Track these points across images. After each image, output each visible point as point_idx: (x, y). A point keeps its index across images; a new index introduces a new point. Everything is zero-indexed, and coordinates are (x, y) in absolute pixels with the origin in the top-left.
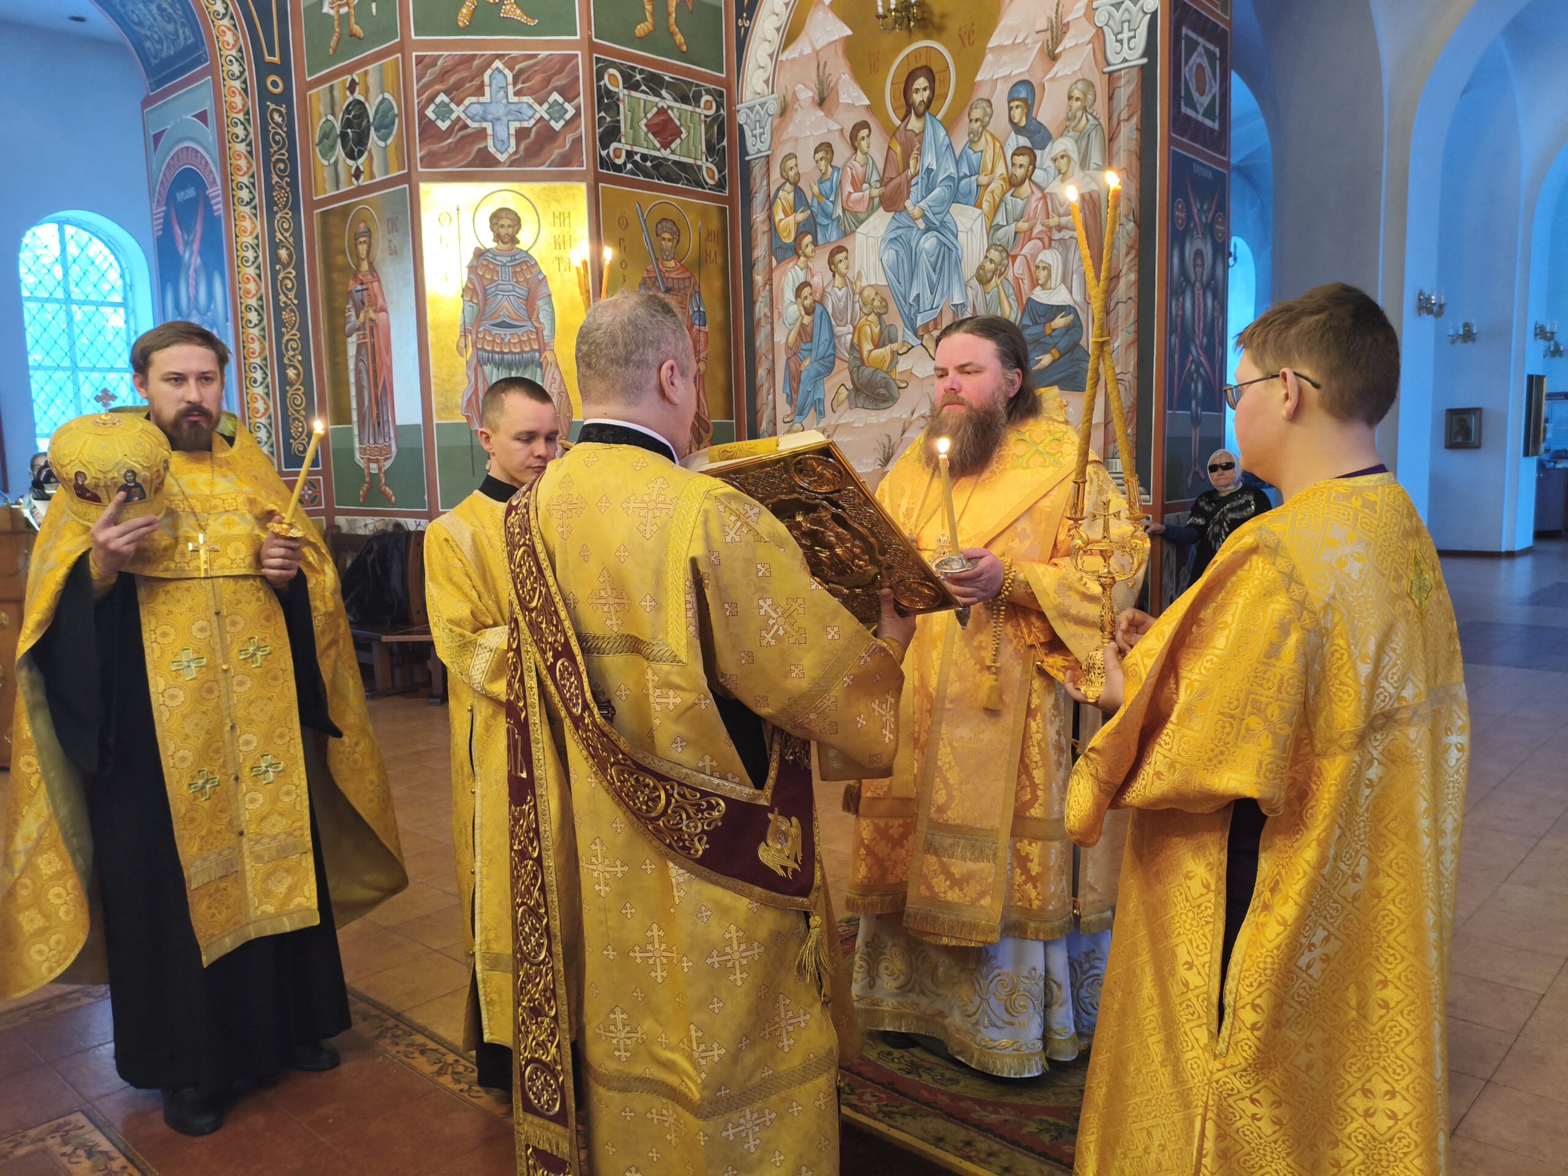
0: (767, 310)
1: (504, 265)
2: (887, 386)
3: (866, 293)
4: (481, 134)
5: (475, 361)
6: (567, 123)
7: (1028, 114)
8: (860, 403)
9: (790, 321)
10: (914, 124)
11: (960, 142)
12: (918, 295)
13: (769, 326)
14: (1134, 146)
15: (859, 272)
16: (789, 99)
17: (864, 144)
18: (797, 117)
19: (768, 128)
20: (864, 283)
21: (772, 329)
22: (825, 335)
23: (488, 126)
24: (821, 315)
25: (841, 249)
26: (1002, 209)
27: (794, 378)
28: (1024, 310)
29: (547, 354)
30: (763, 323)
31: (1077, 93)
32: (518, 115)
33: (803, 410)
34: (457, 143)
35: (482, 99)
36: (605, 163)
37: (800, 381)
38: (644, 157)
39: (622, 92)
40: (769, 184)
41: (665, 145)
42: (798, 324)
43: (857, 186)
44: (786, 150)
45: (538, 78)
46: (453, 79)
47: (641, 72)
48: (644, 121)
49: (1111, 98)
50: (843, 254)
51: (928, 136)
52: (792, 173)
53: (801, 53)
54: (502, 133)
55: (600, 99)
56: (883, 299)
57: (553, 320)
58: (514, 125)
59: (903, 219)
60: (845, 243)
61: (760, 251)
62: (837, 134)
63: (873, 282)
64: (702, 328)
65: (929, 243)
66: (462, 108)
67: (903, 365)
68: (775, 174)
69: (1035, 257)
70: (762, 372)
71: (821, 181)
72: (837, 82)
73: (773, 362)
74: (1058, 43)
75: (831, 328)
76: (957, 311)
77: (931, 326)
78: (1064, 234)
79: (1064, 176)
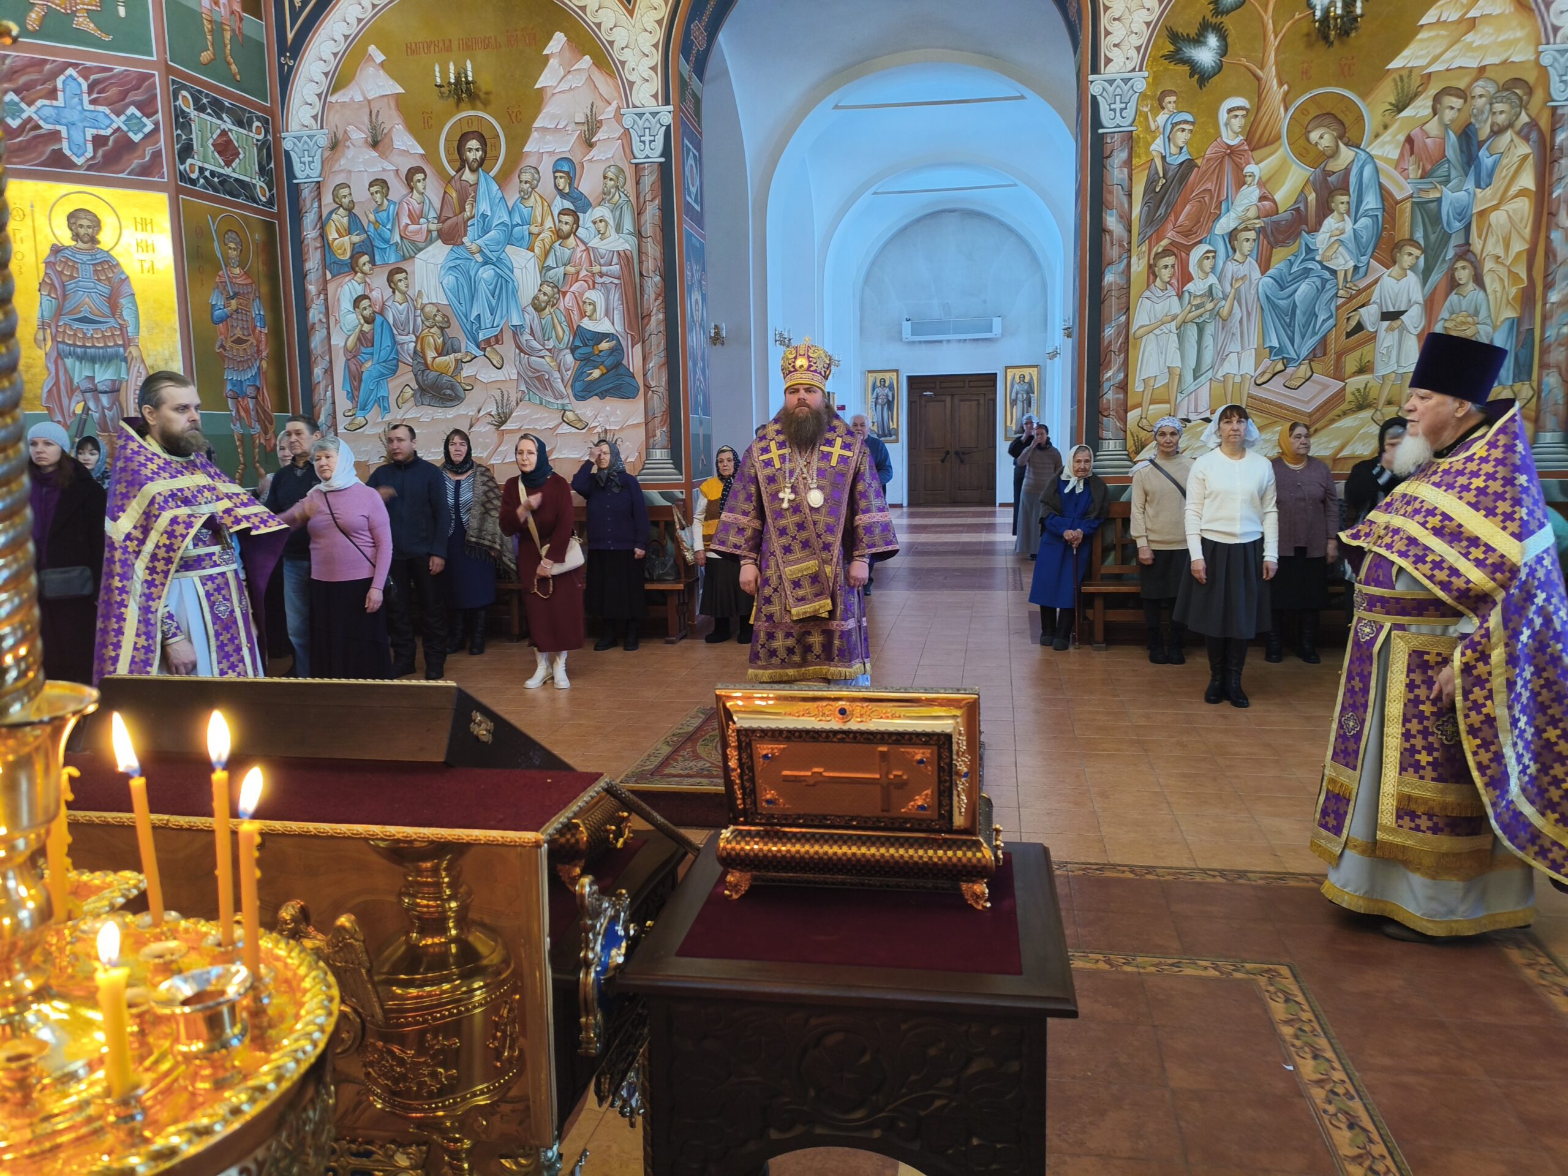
0: (322, 316)
1: (84, 263)
2: (452, 387)
3: (427, 309)
4: (55, 136)
5: (55, 354)
6: (147, 136)
7: (571, 185)
8: (426, 401)
9: (349, 327)
10: (468, 175)
11: (513, 198)
13: (325, 331)
14: (657, 221)
15: (420, 291)
16: (340, 135)
17: (420, 185)
18: (350, 153)
19: (318, 158)
20: (425, 301)
21: (329, 333)
22: (387, 342)
23: (63, 129)
24: (382, 325)
25: (400, 270)
26: (552, 253)
27: (355, 378)
28: (575, 336)
29: (132, 349)
30: (317, 327)
31: (610, 175)
32: (95, 123)
33: (365, 405)
34: (29, 142)
35: (55, 103)
36: (184, 177)
37: (361, 380)
38: (213, 173)
39: (194, 114)
40: (320, 206)
41: (228, 164)
42: (357, 331)
43: (414, 218)
44: (339, 179)
45: (113, 91)
46: (22, 80)
47: (207, 96)
48: (211, 141)
49: (638, 183)
50: (403, 275)
51: (482, 188)
52: (346, 201)
53: (352, 99)
54: (77, 137)
55: (177, 117)
57: (137, 318)
58: (90, 133)
59: (461, 251)
60: (404, 265)
61: (313, 264)
62: (392, 174)
63: (434, 301)
64: (263, 330)
65: (487, 273)
66: (33, 108)
67: (467, 371)
68: (327, 199)
69: (582, 295)
70: (318, 371)
71: (377, 211)
72: (390, 130)
73: (331, 362)
74: (593, 134)
75: (393, 336)
76: (517, 331)
77: (493, 341)
78: (605, 279)
79: (603, 235)
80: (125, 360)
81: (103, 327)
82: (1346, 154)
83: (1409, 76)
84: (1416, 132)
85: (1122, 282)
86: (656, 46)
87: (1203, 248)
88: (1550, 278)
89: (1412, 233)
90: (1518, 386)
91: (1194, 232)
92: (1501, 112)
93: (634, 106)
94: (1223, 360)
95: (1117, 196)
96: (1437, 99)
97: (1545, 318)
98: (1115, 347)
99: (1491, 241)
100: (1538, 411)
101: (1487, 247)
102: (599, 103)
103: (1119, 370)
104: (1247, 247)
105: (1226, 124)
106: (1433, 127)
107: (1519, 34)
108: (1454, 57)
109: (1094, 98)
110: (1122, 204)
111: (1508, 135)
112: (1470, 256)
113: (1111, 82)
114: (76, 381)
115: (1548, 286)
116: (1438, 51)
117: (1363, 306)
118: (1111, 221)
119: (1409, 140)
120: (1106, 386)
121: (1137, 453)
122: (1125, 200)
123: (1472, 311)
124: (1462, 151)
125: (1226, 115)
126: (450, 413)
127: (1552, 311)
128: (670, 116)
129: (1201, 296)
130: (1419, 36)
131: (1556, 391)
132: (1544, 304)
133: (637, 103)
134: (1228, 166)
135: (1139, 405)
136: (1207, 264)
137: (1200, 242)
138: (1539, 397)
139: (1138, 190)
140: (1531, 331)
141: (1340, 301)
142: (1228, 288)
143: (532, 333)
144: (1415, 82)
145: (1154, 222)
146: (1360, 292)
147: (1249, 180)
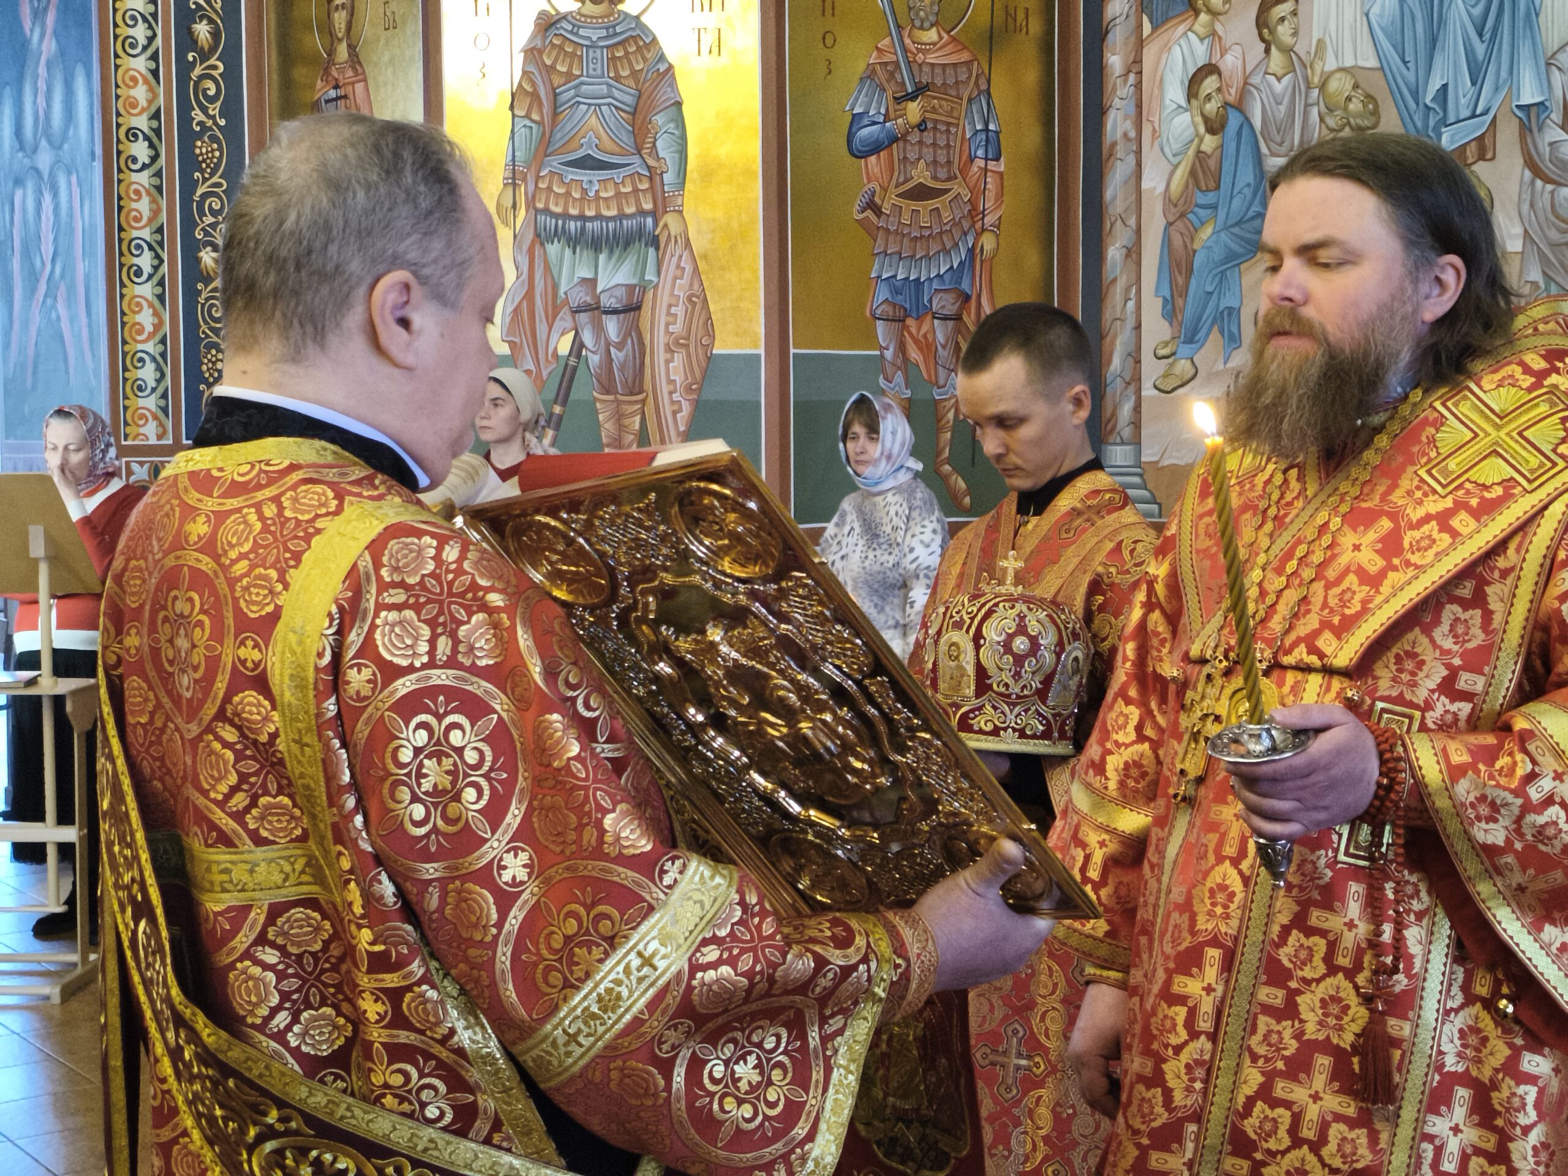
0: (1128, 125)
1: (593, 46)
3: (1333, 85)
5: (530, 236)
9: (1176, 146)
12: (1445, 87)
13: (1131, 159)
15: (1320, 42)
21: (1139, 164)
22: (1246, 175)
24: (1239, 134)
27: (1179, 266)
29: (670, 219)
30: (1120, 151)
33: (1195, 331)
37: (1190, 271)
42: (1191, 153)
50: (1290, 6)
56: (1370, 97)
57: (683, 153)
61: (1119, 3)
63: (1349, 62)
64: (992, 165)
70: (1114, 253)
73: (1138, 231)
76: (1529, 122)
80: (655, 242)
81: (617, 175)
114: (563, 289)
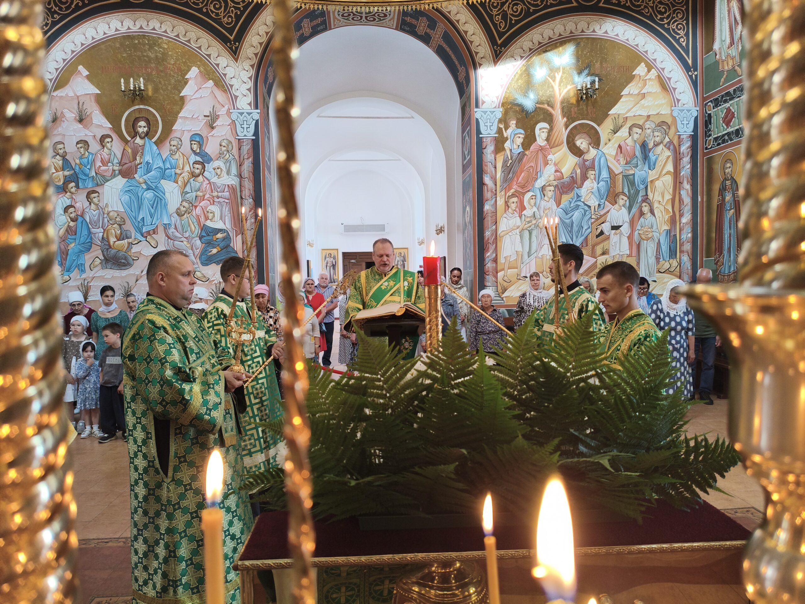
2: (126, 259)
7: (200, 148)
8: (109, 265)
10: (138, 140)
12: (143, 218)
14: (251, 169)
15: (107, 204)
16: (59, 114)
17: (108, 145)
18: (65, 125)
20: (110, 209)
22: (85, 232)
25: (94, 192)
26: (189, 184)
27: (64, 253)
28: (202, 229)
31: (224, 144)
33: (70, 269)
43: (104, 163)
49: (239, 149)
50: (97, 194)
51: (147, 148)
52: (61, 152)
53: (67, 95)
56: (122, 218)
59: (133, 182)
60: (97, 189)
62: (91, 138)
63: (116, 209)
65: (149, 195)
67: (135, 249)
69: (206, 208)
71: (81, 158)
72: (91, 113)
74: (214, 122)
75: (89, 229)
76: (166, 227)
77: (151, 232)
78: (220, 200)
79: (219, 176)
82: (593, 152)
83: (618, 118)
84: (622, 144)
85: (493, 210)
86: (250, 78)
87: (530, 194)
88: (682, 212)
89: (623, 189)
90: (671, 261)
91: (525, 187)
92: (658, 136)
93: (238, 109)
94: (541, 248)
95: (489, 168)
96: (630, 129)
97: (680, 230)
98: (491, 241)
99: (656, 194)
100: (680, 272)
101: (655, 196)
102: (218, 106)
103: (493, 252)
104: (550, 194)
105: (539, 136)
106: (630, 141)
107: (663, 102)
108: (637, 110)
109: (477, 120)
110: (492, 172)
111: (661, 146)
112: (648, 201)
113: (485, 112)
115: (681, 216)
116: (630, 107)
117: (603, 223)
118: (487, 180)
119: (620, 147)
120: (487, 260)
121: (503, 293)
122: (493, 169)
123: (650, 227)
124: (642, 153)
125: (539, 131)
126: (124, 273)
127: (683, 226)
128: (258, 115)
129: (530, 217)
130: (621, 100)
131: (687, 263)
132: (680, 224)
133: (240, 107)
134: (540, 155)
135: (503, 269)
136: (532, 202)
137: (529, 191)
138: (680, 266)
139: (499, 165)
140: (675, 235)
141: (593, 220)
142: (542, 214)
143: (176, 228)
144: (621, 121)
145: (507, 181)
146: (601, 216)
147: (550, 162)
